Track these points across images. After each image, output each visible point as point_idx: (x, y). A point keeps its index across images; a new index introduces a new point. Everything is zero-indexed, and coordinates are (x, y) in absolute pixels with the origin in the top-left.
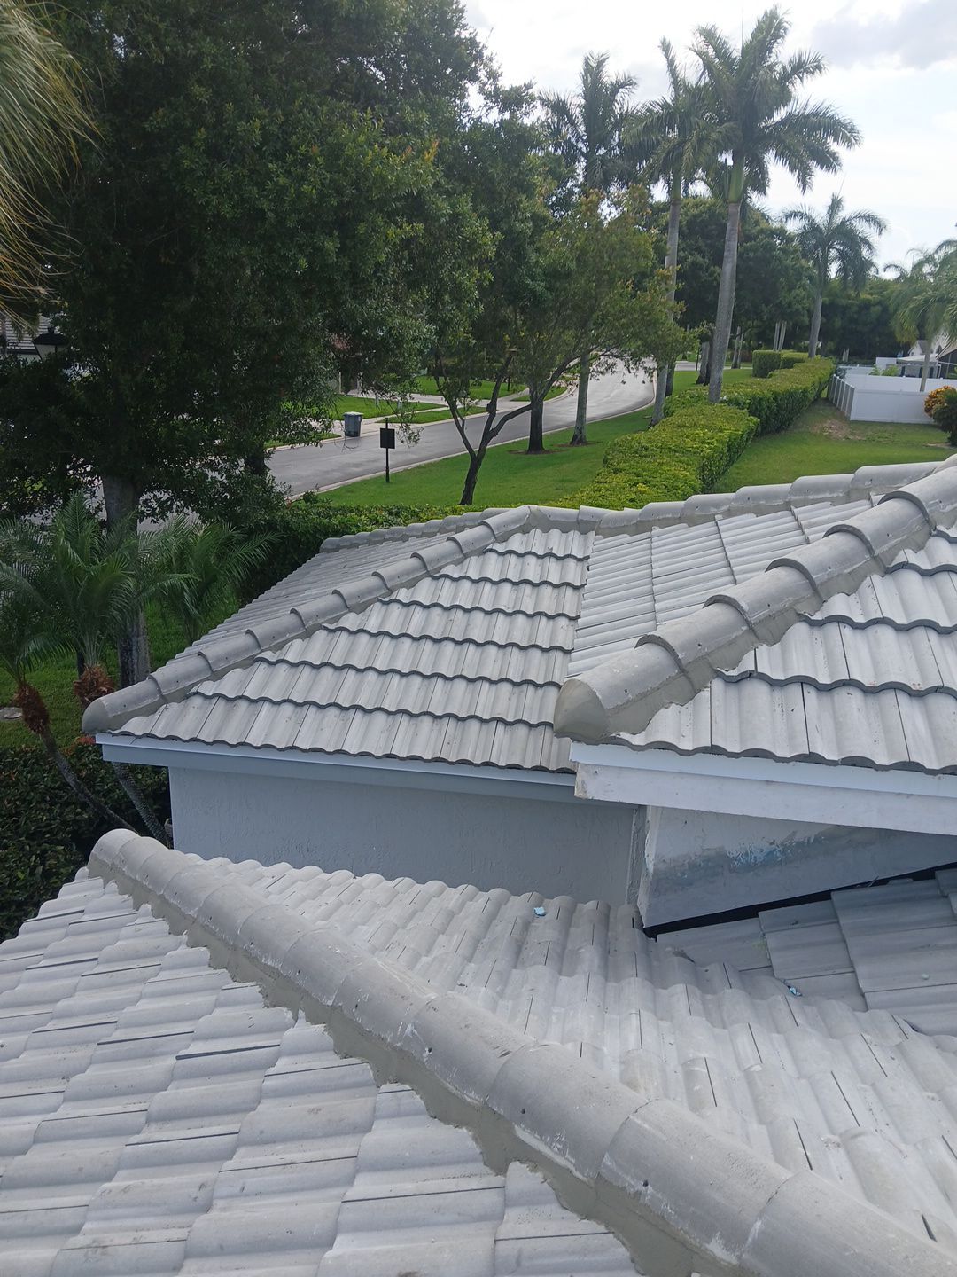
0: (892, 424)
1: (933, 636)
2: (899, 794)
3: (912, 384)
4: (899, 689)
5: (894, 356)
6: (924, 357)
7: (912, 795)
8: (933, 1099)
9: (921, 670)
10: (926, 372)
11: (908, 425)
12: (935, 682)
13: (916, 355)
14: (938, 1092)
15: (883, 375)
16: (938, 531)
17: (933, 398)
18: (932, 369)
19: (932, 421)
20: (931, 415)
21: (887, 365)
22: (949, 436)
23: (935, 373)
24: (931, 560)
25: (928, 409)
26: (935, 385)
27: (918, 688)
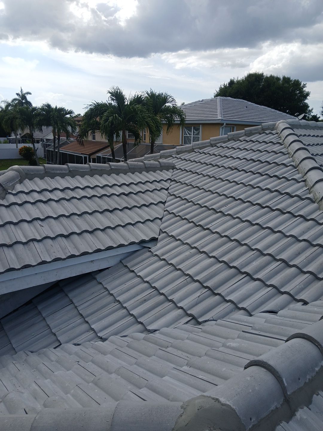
0: (10, 159)
1: (12, 226)
2: (11, 280)
3: (13, 146)
4: (3, 246)
5: (6, 137)
6: (15, 137)
7: (15, 279)
8: (35, 371)
9: (10, 238)
10: (17, 141)
11: (15, 159)
12: (15, 241)
13: (13, 136)
14: (36, 368)
15: (3, 143)
16: (9, 192)
17: (21, 150)
18: (19, 141)
19: (22, 157)
20: (22, 156)
21: (4, 140)
22: (29, 162)
23: (21, 142)
24: (8, 202)
25: (20, 154)
26: (21, 146)
27: (9, 244)
